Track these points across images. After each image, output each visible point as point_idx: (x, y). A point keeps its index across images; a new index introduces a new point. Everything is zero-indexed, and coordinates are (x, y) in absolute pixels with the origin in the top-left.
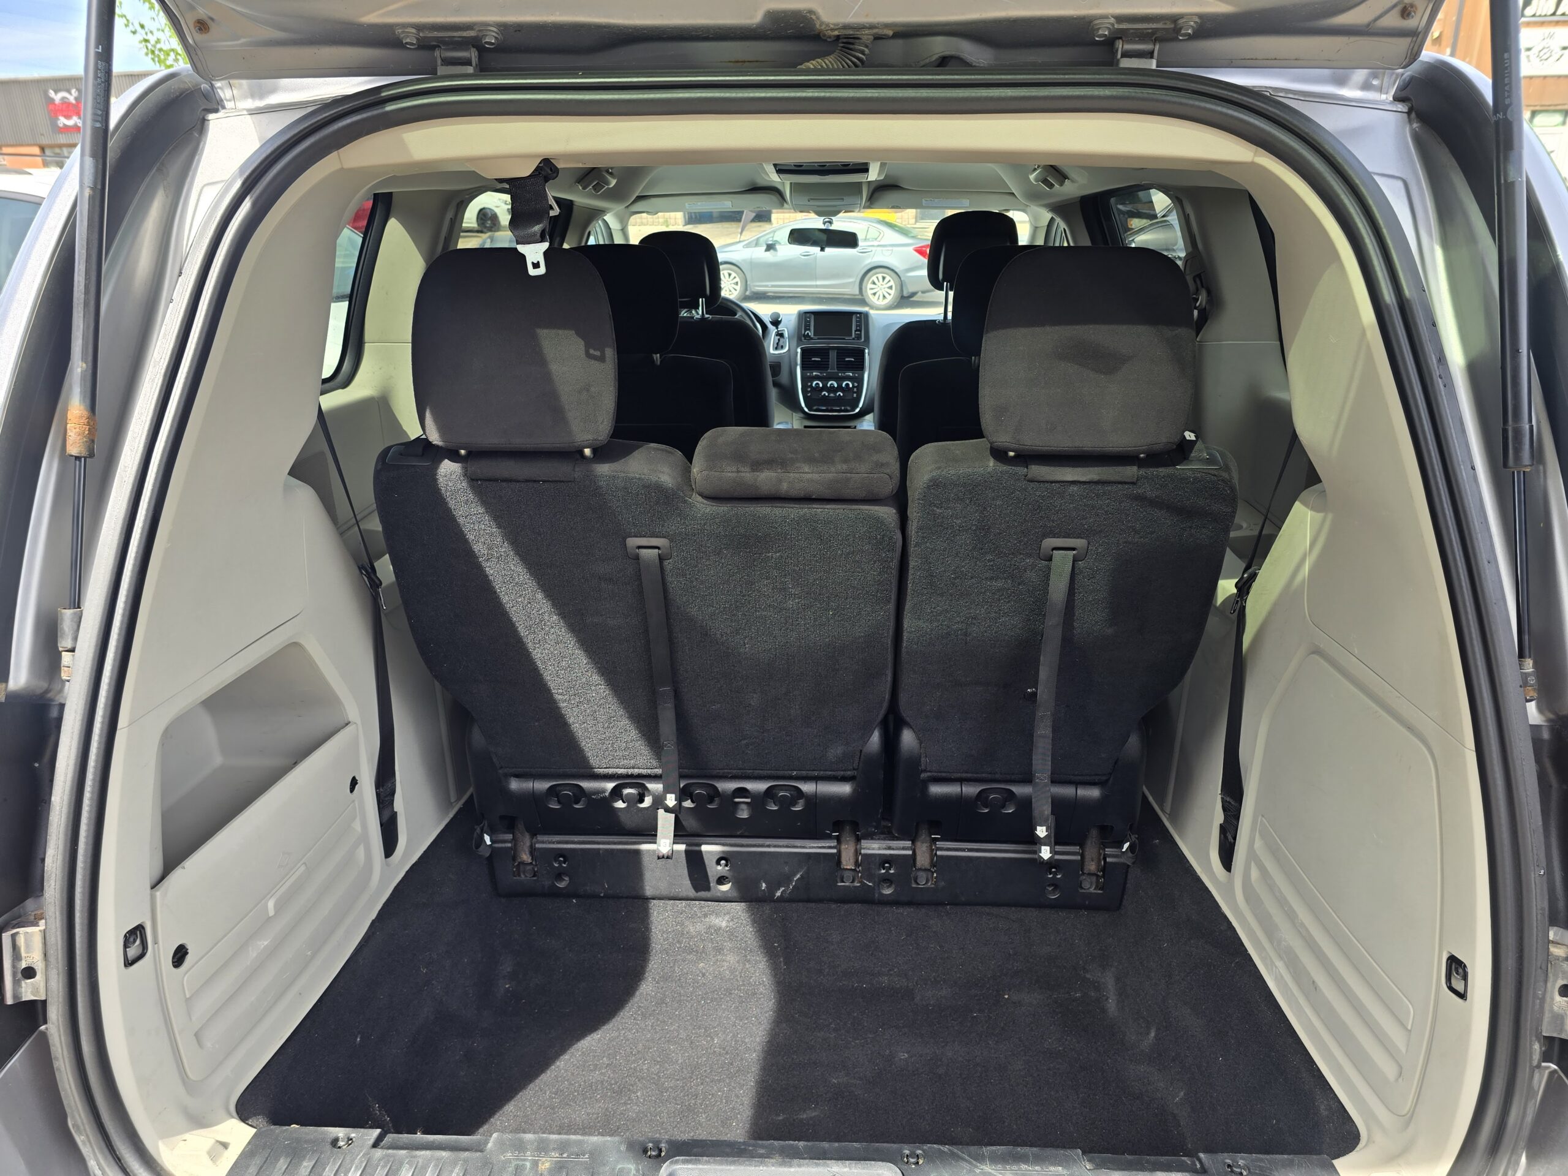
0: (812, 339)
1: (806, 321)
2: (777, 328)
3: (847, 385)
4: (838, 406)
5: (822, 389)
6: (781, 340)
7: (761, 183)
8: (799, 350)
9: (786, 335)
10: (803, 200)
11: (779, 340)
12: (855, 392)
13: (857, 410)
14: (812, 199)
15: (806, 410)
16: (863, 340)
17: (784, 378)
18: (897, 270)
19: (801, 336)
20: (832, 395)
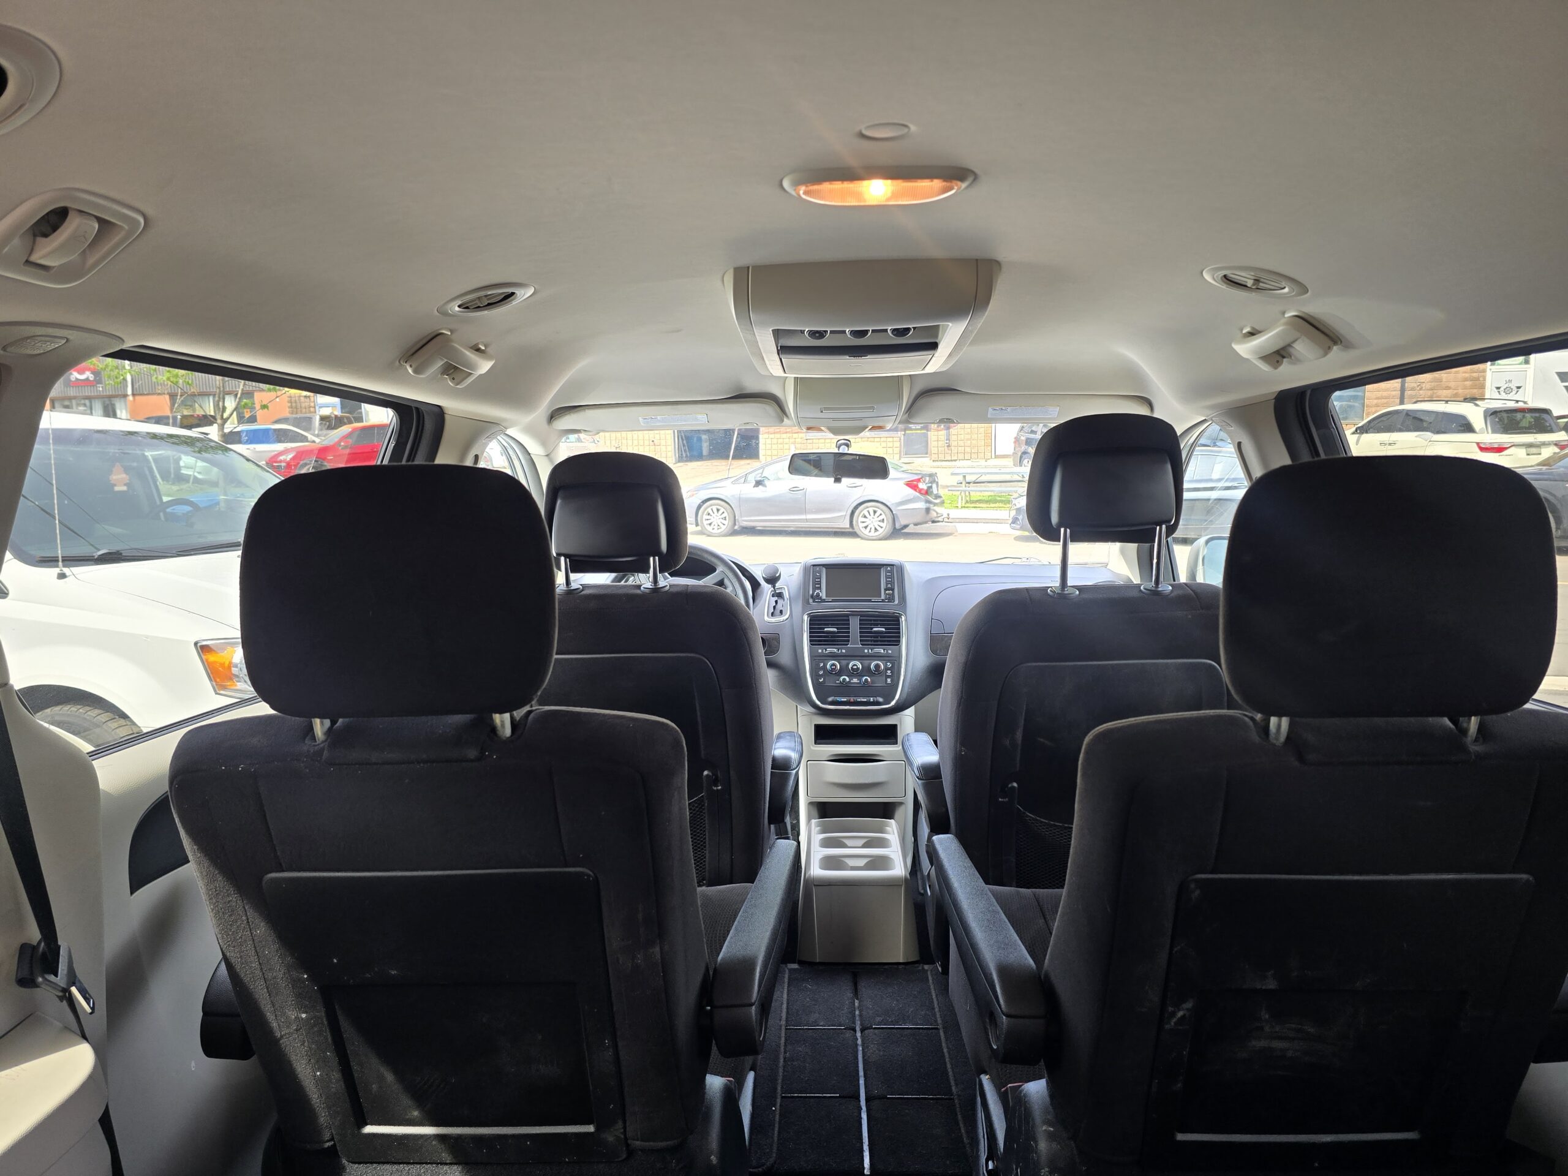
0: (824, 601)
1: (815, 577)
2: (774, 587)
3: (877, 666)
4: (864, 697)
5: (840, 673)
6: (780, 602)
7: (752, 385)
8: (806, 617)
9: (786, 595)
10: (812, 412)
11: (776, 602)
12: (889, 677)
13: (893, 703)
14: (826, 409)
15: (818, 703)
16: (896, 602)
17: (784, 656)
18: (888, 504)
19: (810, 598)
20: (855, 680)
